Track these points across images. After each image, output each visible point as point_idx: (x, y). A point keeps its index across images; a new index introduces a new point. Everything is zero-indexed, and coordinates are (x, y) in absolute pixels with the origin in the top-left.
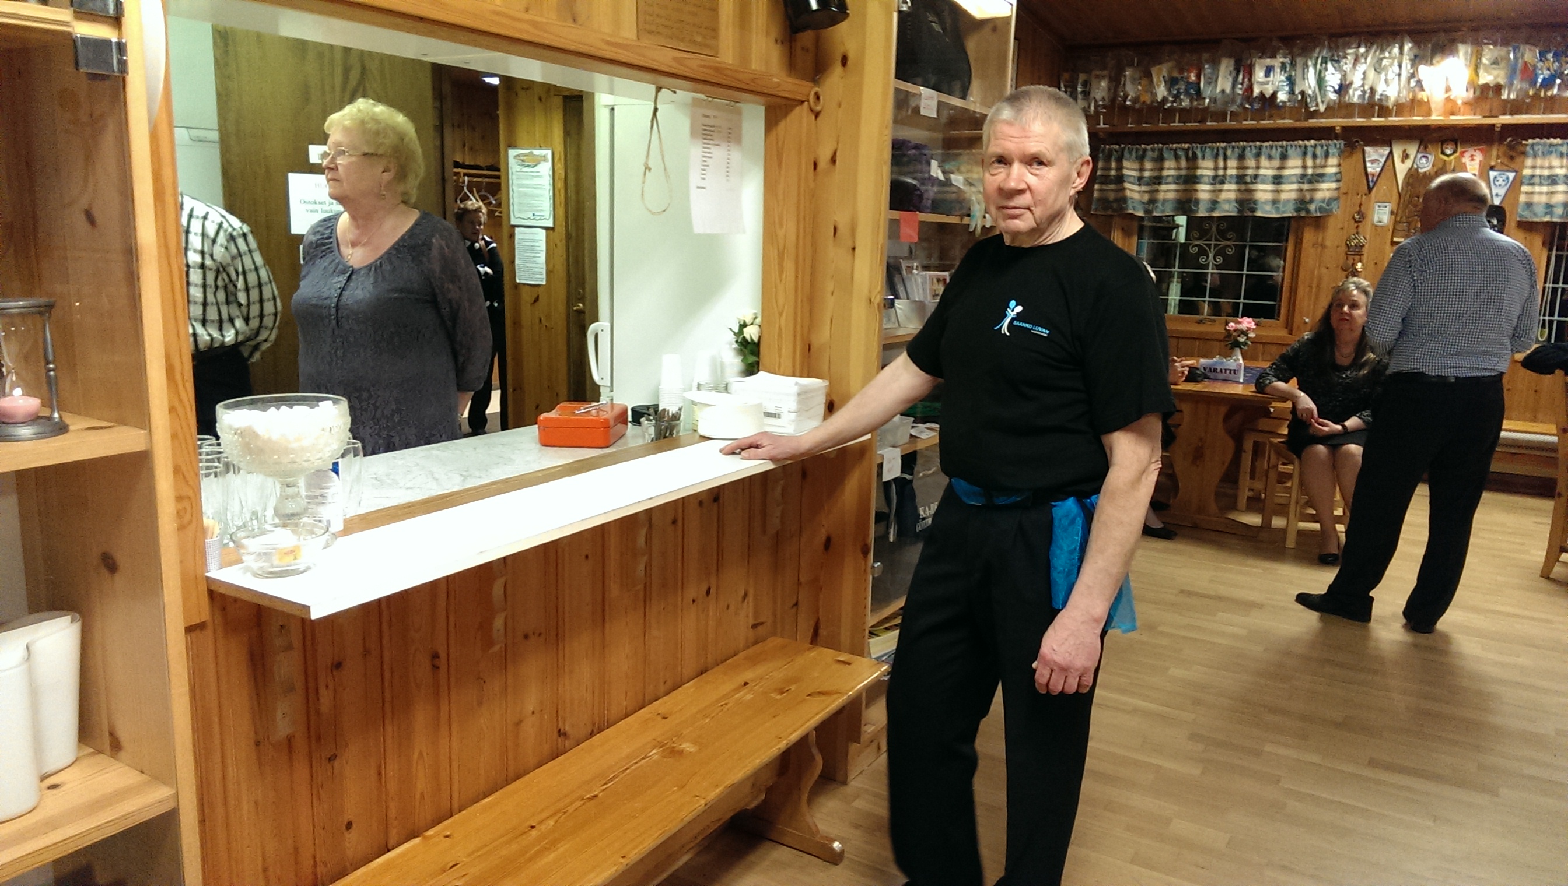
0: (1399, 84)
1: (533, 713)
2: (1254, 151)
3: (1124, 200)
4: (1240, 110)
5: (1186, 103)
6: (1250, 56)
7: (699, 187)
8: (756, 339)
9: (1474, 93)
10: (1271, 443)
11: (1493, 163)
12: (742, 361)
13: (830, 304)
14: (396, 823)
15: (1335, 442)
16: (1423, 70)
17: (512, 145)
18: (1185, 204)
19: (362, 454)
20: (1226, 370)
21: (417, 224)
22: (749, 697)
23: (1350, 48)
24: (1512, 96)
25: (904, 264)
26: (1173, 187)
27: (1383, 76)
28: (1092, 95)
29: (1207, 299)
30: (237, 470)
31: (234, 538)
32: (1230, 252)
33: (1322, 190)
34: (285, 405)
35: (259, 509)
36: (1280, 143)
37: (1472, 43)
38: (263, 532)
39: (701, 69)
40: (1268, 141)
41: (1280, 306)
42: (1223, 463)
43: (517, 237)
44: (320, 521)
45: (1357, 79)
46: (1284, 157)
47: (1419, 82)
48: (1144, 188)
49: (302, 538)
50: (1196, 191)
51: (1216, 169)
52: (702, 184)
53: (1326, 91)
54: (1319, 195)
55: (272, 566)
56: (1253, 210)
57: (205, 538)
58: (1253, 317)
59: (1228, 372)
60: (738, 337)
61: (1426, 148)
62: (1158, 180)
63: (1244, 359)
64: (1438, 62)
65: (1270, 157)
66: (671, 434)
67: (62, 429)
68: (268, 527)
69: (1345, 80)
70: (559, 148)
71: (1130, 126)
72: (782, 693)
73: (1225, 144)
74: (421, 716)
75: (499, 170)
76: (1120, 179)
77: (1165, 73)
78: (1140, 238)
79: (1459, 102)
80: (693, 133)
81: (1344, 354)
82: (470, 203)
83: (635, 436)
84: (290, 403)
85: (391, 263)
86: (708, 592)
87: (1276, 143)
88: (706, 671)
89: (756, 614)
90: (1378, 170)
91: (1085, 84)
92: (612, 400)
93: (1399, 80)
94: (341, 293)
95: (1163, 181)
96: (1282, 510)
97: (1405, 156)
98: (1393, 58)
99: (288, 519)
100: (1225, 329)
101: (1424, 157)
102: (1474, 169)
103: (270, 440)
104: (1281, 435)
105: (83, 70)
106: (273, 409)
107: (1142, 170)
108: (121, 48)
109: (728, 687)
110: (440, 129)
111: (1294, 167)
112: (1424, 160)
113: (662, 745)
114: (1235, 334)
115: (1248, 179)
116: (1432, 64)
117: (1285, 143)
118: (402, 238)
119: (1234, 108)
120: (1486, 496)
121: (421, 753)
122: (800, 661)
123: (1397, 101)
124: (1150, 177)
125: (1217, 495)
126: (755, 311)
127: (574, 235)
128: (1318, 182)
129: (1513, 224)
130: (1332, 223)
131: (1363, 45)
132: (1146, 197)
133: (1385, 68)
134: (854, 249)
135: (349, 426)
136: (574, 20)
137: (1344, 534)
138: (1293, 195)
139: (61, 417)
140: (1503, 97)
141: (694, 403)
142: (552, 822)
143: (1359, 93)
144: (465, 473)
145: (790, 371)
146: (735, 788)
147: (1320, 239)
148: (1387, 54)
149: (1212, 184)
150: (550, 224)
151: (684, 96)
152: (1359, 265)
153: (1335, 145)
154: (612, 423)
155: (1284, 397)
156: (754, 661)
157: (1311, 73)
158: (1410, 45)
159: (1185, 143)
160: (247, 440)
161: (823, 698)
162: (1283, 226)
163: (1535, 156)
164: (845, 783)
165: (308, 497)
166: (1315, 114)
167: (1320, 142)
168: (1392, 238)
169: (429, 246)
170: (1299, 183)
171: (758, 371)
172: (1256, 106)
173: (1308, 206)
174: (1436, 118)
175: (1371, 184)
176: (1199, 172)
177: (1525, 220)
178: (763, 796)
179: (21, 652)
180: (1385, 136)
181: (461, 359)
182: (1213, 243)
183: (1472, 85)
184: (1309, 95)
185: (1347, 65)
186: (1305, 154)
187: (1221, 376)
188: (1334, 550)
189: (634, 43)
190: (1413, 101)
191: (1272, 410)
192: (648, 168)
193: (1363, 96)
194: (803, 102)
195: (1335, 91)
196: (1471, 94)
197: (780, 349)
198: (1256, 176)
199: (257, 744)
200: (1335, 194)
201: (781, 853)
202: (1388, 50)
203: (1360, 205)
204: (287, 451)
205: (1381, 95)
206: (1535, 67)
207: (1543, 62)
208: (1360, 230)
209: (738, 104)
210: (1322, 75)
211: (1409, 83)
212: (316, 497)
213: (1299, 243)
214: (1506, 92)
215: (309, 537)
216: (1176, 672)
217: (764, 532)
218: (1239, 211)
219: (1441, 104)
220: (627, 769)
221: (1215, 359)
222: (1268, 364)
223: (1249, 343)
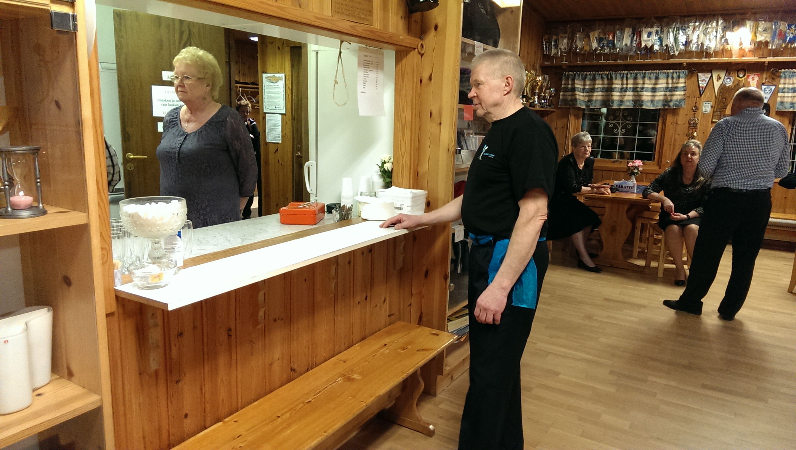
0: (716, 41)
1: (278, 359)
2: (642, 75)
3: (576, 100)
4: (635, 54)
5: (607, 51)
6: (640, 27)
7: (362, 92)
8: (390, 170)
9: (754, 46)
10: (651, 224)
11: (764, 82)
12: (383, 181)
13: (428, 152)
14: (209, 415)
15: (683, 224)
16: (729, 34)
17: (264, 72)
18: (607, 103)
19: (192, 228)
20: (627, 187)
21: (220, 110)
22: (387, 351)
23: (691, 22)
24: (773, 48)
25: (466, 132)
26: (600, 93)
27: (708, 37)
28: (559, 47)
29: (617, 150)
30: (129, 235)
31: (128, 269)
32: (629, 126)
33: (677, 95)
34: (154, 202)
35: (140, 255)
36: (655, 71)
37: (753, 20)
38: (143, 267)
39: (363, 32)
40: (649, 70)
41: (655, 154)
42: (626, 234)
43: (267, 119)
44: (171, 261)
45: (694, 38)
46: (657, 78)
47: (726, 40)
48: (585, 94)
49: (163, 269)
50: (612, 95)
51: (622, 84)
52: (363, 90)
53: (678, 45)
54: (675, 98)
55: (148, 284)
56: (641, 105)
57: (114, 269)
58: (641, 160)
59: (628, 187)
60: (381, 169)
61: (729, 74)
62: (593, 90)
63: (636, 181)
64: (736, 30)
65: (650, 79)
66: (348, 218)
67: (44, 213)
68: (146, 264)
69: (689, 39)
70: (289, 73)
71: (578, 62)
72: (404, 350)
73: (627, 72)
74: (222, 361)
75: (258, 85)
76: (573, 89)
77: (596, 35)
78: (583, 119)
79: (747, 50)
80: (359, 65)
81: (687, 178)
82: (242, 101)
83: (329, 219)
84: (157, 201)
85: (206, 130)
86: (366, 298)
87: (653, 71)
88: (365, 338)
89: (390, 310)
90: (705, 85)
91: (556, 41)
92: (317, 201)
93: (716, 39)
94: (181, 145)
95: (596, 90)
96: (656, 258)
97: (719, 78)
98: (713, 28)
99: (156, 260)
100: (627, 166)
101: (728, 78)
102: (754, 84)
103: (147, 219)
104: (655, 220)
105: (56, 29)
106: (148, 204)
107: (584, 85)
108: (74, 17)
109: (376, 347)
110: (229, 63)
111: (662, 83)
112: (728, 80)
113: (343, 375)
114: (632, 168)
115: (639, 89)
116: (733, 31)
117: (657, 71)
118: (212, 118)
119: (631, 53)
120: (761, 251)
121: (222, 379)
122: (413, 333)
123: (715, 50)
124: (588, 89)
125: (623, 250)
126: (390, 156)
127: (296, 118)
128: (674, 91)
129: (774, 113)
130: (681, 112)
131: (698, 21)
132: (587, 99)
133: (709, 33)
134: (440, 124)
135: (186, 213)
136: (300, 6)
137: (688, 271)
138: (662, 98)
139: (43, 207)
140: (769, 48)
141: (359, 202)
142: (288, 415)
143: (695, 45)
144: (243, 238)
145: (408, 187)
146: (381, 398)
147: (675, 120)
148: (710, 26)
149: (620, 92)
150: (284, 112)
151: (355, 45)
152: (695, 134)
153: (683, 72)
154: (317, 213)
155: (657, 200)
156: (389, 333)
157: (671, 36)
158: (722, 21)
159: (607, 71)
160: (135, 219)
161: (425, 352)
162: (657, 114)
163: (785, 78)
164: (435, 395)
165: (165, 249)
166: (673, 56)
167: (675, 71)
168: (712, 119)
169: (225, 122)
170: (665, 91)
171: (391, 186)
172: (643, 52)
173: (669, 103)
174: (735, 58)
175: (702, 92)
176: (614, 86)
177: (780, 110)
178: (394, 402)
179: (22, 326)
180: (709, 68)
181: (241, 180)
182: (621, 122)
183: (753, 41)
184: (670, 47)
185: (689, 31)
186: (668, 77)
187: (625, 190)
188: (683, 279)
189: (329, 18)
190: (723, 50)
191: (651, 207)
192: (336, 82)
193: (697, 47)
194: (415, 49)
195: (683, 45)
196: (752, 46)
197: (402, 176)
198: (643, 88)
199: (140, 374)
200: (683, 97)
201: (403, 431)
202: (711, 23)
203: (696, 103)
204: (155, 225)
205: (707, 47)
206: (785, 33)
207: (790, 30)
208: (695, 115)
209: (381, 50)
210: (677, 37)
211: (721, 41)
212: (169, 249)
213: (664, 123)
214: (771, 45)
215: (166, 269)
216: (603, 340)
217: (394, 268)
218: (634, 106)
219: (738, 51)
220: (326, 387)
221: (622, 181)
222: (649, 184)
223: (639, 173)
